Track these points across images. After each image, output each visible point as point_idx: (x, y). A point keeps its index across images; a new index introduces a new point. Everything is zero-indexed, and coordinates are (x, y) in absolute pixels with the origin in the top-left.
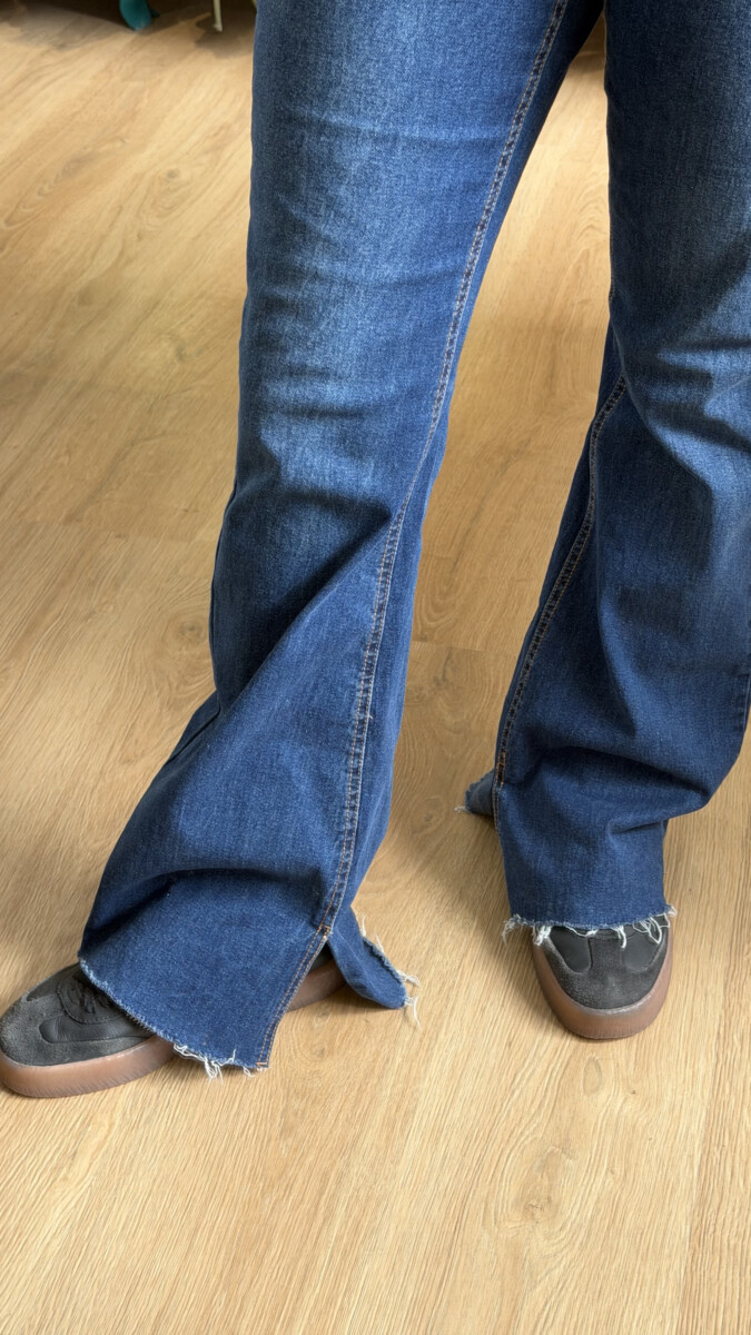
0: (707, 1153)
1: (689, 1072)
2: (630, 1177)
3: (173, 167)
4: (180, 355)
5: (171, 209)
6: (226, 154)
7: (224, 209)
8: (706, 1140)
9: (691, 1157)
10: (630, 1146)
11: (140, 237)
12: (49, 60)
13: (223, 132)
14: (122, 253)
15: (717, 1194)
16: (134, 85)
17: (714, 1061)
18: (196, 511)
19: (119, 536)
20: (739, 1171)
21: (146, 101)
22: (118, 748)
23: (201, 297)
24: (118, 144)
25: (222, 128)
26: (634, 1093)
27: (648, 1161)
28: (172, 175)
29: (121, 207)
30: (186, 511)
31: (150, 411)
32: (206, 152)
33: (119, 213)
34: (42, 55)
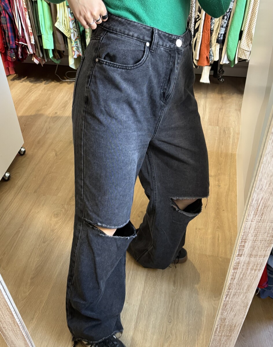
0: (138, 313)
1: (137, 298)
2: (125, 318)
3: (56, 111)
4: (56, 155)
5: (56, 121)
6: (66, 108)
7: (65, 121)
8: (139, 311)
9: (136, 314)
10: (126, 313)
11: (49, 128)
12: (33, 87)
13: (66, 103)
14: (46, 132)
15: (139, 321)
16: (49, 92)
17: (141, 296)
18: (58, 189)
19: (44, 195)
20: (143, 316)
21: (52, 96)
22: (42, 240)
23: (61, 141)
24: (46, 106)
25: (66, 101)
26: (127, 303)
27: (129, 315)
28: (56, 113)
29: (46, 121)
30: (56, 189)
31: (50, 167)
32: (63, 108)
33: (46, 122)
34: (32, 86)
